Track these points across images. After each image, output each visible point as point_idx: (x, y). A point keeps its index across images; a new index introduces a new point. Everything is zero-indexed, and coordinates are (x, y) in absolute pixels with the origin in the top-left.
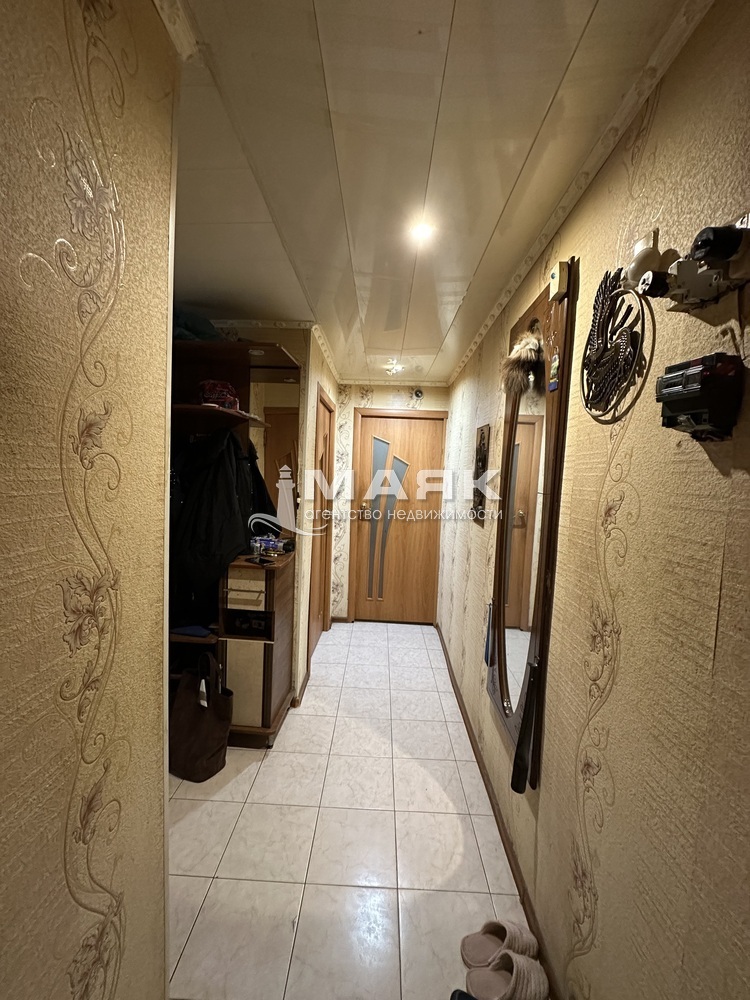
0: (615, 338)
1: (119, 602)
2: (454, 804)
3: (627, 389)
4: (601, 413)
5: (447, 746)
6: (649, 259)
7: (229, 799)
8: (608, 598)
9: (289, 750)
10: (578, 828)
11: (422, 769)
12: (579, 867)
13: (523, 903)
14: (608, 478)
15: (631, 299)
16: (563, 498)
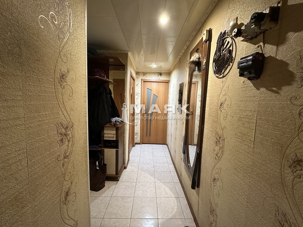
0: (223, 52)
1: (74, 133)
2: (174, 194)
3: (227, 67)
4: (219, 75)
5: (171, 179)
6: (235, 26)
7: (107, 196)
8: (221, 130)
9: (124, 181)
10: (211, 198)
11: (164, 185)
12: (212, 208)
13: (194, 221)
14: (221, 95)
15: (229, 39)
16: (207, 102)
